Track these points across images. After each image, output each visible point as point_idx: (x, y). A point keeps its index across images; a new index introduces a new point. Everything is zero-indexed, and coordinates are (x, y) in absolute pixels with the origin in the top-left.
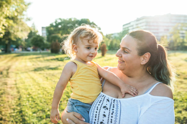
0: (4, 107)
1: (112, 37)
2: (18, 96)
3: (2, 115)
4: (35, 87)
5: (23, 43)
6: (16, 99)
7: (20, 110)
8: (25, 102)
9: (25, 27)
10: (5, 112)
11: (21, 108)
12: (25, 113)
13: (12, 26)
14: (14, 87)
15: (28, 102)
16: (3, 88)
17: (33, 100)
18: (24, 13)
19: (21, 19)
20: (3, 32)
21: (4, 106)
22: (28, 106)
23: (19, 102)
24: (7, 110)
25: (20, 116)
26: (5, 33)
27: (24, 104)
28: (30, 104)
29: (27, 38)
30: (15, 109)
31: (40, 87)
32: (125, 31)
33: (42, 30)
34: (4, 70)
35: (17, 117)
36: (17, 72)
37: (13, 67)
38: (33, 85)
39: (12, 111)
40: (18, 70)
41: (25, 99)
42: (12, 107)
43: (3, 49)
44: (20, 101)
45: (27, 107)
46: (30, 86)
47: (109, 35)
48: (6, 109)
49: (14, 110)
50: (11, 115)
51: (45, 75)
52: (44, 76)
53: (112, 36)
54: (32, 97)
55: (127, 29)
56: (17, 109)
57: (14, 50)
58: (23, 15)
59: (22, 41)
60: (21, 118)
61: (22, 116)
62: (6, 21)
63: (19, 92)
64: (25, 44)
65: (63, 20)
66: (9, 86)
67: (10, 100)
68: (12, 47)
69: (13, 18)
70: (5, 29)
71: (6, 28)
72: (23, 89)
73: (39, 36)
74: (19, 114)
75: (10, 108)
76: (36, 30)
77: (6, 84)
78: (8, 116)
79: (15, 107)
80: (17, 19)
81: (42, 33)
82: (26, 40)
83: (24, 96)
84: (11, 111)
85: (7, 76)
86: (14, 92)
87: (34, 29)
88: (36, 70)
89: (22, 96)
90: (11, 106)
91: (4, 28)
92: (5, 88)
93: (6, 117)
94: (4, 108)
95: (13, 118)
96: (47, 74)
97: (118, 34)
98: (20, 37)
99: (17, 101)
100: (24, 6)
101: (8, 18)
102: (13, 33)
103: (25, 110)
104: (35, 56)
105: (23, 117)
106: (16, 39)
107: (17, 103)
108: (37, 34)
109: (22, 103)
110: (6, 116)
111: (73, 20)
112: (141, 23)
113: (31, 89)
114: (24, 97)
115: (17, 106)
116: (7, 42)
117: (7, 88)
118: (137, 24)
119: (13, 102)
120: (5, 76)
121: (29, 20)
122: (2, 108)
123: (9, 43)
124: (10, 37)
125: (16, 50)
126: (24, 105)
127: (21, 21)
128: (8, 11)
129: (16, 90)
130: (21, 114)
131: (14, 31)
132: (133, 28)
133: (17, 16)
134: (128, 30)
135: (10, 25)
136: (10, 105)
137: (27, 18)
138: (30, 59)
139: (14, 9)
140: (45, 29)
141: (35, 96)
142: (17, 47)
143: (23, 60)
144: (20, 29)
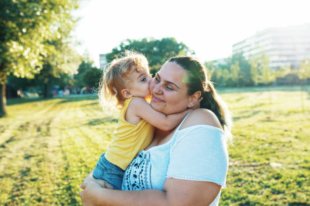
0: (44, 181)
1: (215, 66)
2: (64, 164)
3: (41, 194)
4: (90, 150)
5: (70, 82)
6: (62, 169)
7: (68, 186)
8: (76, 173)
9: (73, 56)
10: (45, 190)
11: (69, 183)
12: (75, 191)
13: (54, 56)
14: (58, 151)
15: (79, 172)
16: (41, 153)
17: (87, 169)
18: (72, 33)
19: (67, 43)
20: (41, 65)
21: (43, 179)
22: (80, 179)
23: (65, 174)
24: (48, 187)
25: (67, 194)
26: (44, 66)
27: (74, 177)
28: (83, 176)
29: (77, 73)
30: (61, 185)
31: (98, 149)
32: (236, 55)
33: (100, 60)
34: (42, 124)
35: (63, 196)
36: (63, 127)
37: (57, 120)
38: (87, 147)
39: (56, 187)
40: (64, 124)
41: (75, 169)
42: (56, 181)
43: (40, 92)
44: (68, 172)
45: (79, 181)
46: (82, 148)
47: (210, 62)
48: (47, 184)
49: (59, 186)
50: (54, 193)
51: (106, 130)
52: (104, 133)
53: (215, 64)
54: (86, 166)
55: (239, 51)
56: (63, 184)
57: (57, 93)
58: (71, 37)
59: (69, 78)
60: (69, 197)
61: (70, 195)
62: (45, 48)
63: (65, 158)
64: (75, 83)
65: (132, 42)
66: (50, 149)
67: (53, 170)
68: (55, 89)
69: (55, 43)
70: (43, 61)
71: (45, 59)
72: (72, 153)
73: (95, 69)
74: (67, 192)
75: (53, 183)
76: (91, 60)
77: (46, 146)
78: (50, 196)
79: (60, 180)
80: (61, 44)
81: (101, 65)
82: (76, 77)
83: (74, 164)
84: (54, 187)
85: (48, 133)
86: (58, 158)
87: (88, 58)
88: (91, 123)
89: (70, 164)
90: (54, 180)
91: (41, 58)
92: (45, 153)
93: (47, 197)
94: (43, 183)
95: (58, 198)
96: (108, 129)
97: (225, 60)
98: (66, 72)
99: (62, 172)
100: (71, 23)
101: (47, 42)
102: (56, 66)
103: (76, 186)
104: (90, 102)
105: (73, 197)
106: (60, 75)
107: (63, 174)
108: (93, 66)
109: (70, 174)
110: (47, 195)
111: (149, 41)
112: (263, 40)
113: (85, 154)
114: (74, 166)
115: (64, 179)
116: (46, 80)
117: (47, 151)
118: (257, 43)
119: (57, 174)
120: (44, 134)
121: (79, 44)
122: (41, 182)
123: (50, 82)
124: (50, 72)
125: (61, 92)
126: (73, 179)
127: (67, 47)
128: (47, 33)
129: (60, 155)
130: (69, 192)
131: (57, 63)
132: (251, 50)
133: (61, 38)
134: (242, 53)
135: (50, 54)
136: (53, 178)
137: (76, 42)
138: (82, 106)
139: (56, 28)
140: (104, 58)
141: (90, 163)
142: (62, 88)
143: (72, 109)
144: (66, 58)
